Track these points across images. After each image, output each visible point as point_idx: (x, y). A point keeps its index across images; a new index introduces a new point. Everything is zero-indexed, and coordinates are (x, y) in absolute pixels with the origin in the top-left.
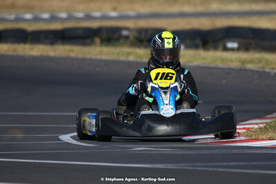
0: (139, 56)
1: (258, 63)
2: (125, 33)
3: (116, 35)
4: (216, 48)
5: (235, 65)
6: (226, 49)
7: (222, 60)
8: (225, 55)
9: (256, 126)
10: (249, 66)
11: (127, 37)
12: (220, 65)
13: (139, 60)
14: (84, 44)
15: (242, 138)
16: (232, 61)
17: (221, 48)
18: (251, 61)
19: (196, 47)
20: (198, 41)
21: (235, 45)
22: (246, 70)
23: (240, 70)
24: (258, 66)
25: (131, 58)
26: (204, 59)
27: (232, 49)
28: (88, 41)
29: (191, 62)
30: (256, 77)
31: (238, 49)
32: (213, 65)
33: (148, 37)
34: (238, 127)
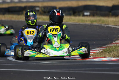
0: (44, 19)
1: (99, 22)
2: (37, 9)
4: (79, 15)
5: (88, 23)
6: (84, 15)
7: (82, 21)
8: (84, 18)
9: (98, 51)
10: (95, 23)
11: (38, 11)
12: (81, 23)
13: (44, 21)
14: (19, 14)
15: (92, 57)
16: (86, 21)
17: (82, 15)
18: (96, 21)
19: (70, 15)
20: (71, 12)
21: (88, 14)
22: (93, 25)
23: (91, 25)
24: (99, 23)
26: (74, 20)
27: (87, 16)
28: (21, 13)
29: (67, 22)
30: (98, 28)
31: (90, 16)
32: (78, 23)
33: (48, 10)
34: (91, 52)
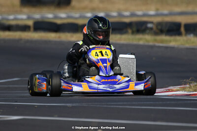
2: (150, 25)
3: (143, 27)
25: (141, 43)
